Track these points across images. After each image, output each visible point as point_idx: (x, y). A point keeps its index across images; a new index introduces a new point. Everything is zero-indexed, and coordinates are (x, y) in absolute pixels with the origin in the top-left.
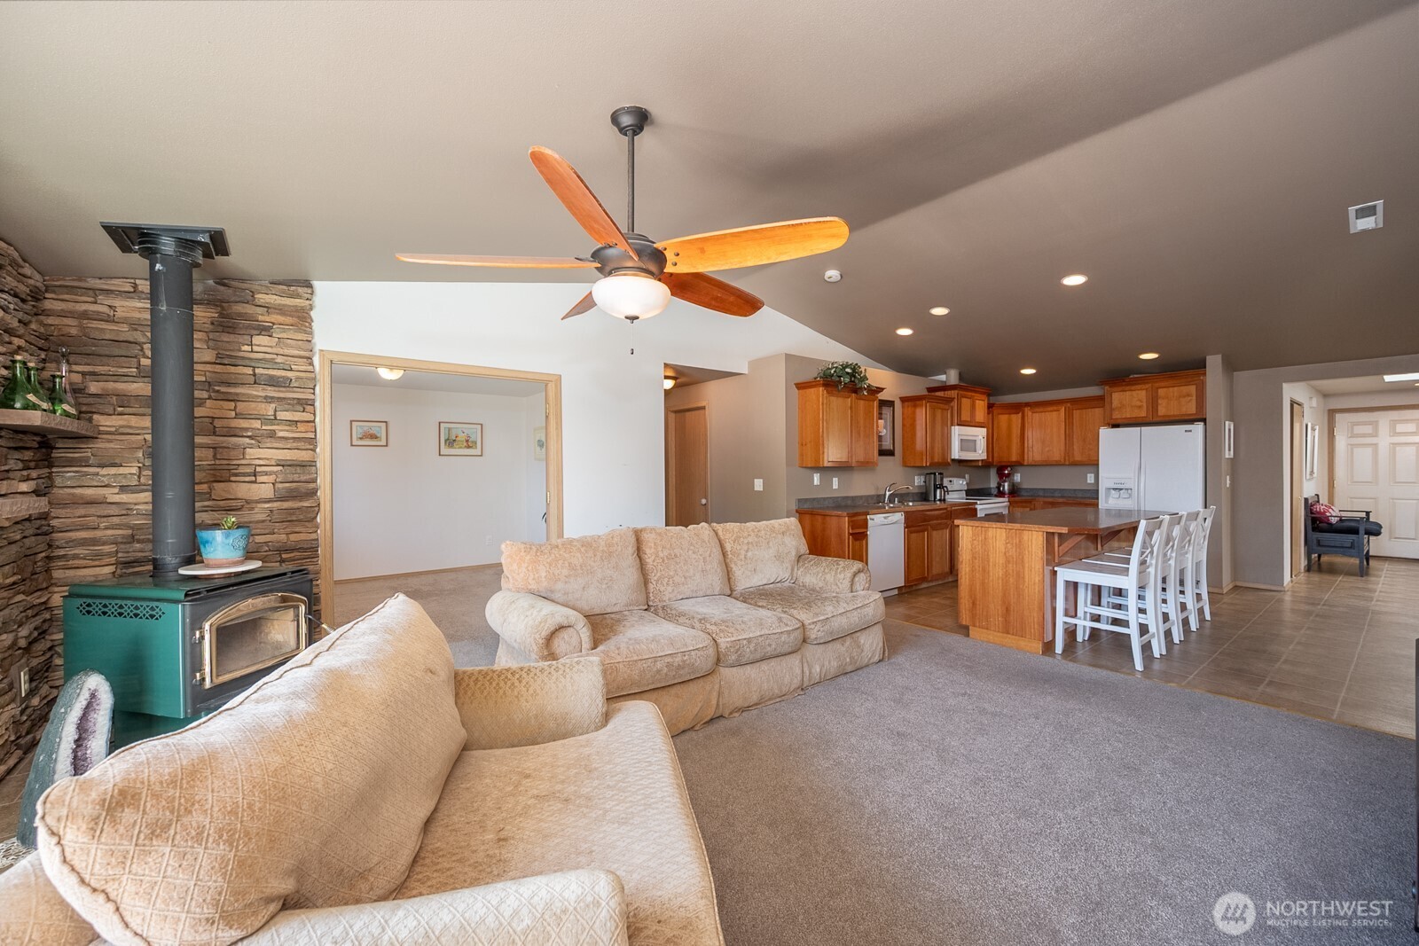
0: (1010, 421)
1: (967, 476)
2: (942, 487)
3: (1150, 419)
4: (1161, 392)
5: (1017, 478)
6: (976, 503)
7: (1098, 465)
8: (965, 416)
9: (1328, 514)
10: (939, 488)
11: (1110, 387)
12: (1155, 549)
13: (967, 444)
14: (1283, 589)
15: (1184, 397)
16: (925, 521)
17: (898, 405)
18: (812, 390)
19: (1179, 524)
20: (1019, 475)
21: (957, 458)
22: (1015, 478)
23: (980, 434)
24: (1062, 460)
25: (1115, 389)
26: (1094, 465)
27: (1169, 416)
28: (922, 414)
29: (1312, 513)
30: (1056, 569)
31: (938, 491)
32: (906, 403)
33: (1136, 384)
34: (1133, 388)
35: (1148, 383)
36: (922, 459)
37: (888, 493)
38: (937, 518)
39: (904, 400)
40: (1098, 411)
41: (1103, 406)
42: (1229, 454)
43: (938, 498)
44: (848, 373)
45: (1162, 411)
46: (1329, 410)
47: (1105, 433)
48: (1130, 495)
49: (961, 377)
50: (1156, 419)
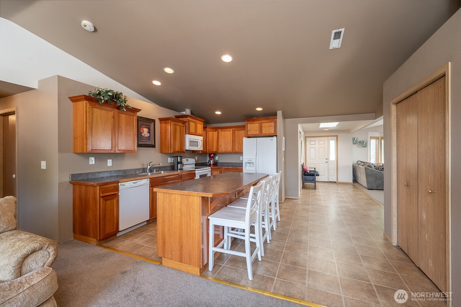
0: (213, 134)
1: (196, 158)
2: (181, 163)
3: (260, 135)
4: (263, 124)
5: (217, 158)
6: (195, 170)
7: (243, 153)
8: (192, 130)
9: (307, 170)
10: (180, 163)
11: (247, 122)
12: (259, 201)
13: (193, 143)
14: (298, 198)
15: (270, 127)
16: (165, 182)
17: (157, 123)
18: (80, 102)
19: (269, 183)
20: (217, 157)
21: (188, 149)
22: (216, 158)
23: (200, 139)
24: (232, 151)
25: (249, 123)
26: (241, 153)
27: (266, 134)
28: (169, 127)
29: (303, 169)
30: (209, 218)
31: (179, 165)
32: (162, 122)
33: (256, 121)
34: (254, 122)
35: (259, 121)
36: (169, 149)
37: (149, 167)
38: (172, 179)
39: (161, 120)
40: (243, 132)
41: (245, 130)
42: (283, 149)
43: (179, 168)
44: (109, 95)
45: (264, 132)
46: (305, 137)
47: (245, 140)
48: (253, 165)
49: (192, 113)
50: (262, 135)
